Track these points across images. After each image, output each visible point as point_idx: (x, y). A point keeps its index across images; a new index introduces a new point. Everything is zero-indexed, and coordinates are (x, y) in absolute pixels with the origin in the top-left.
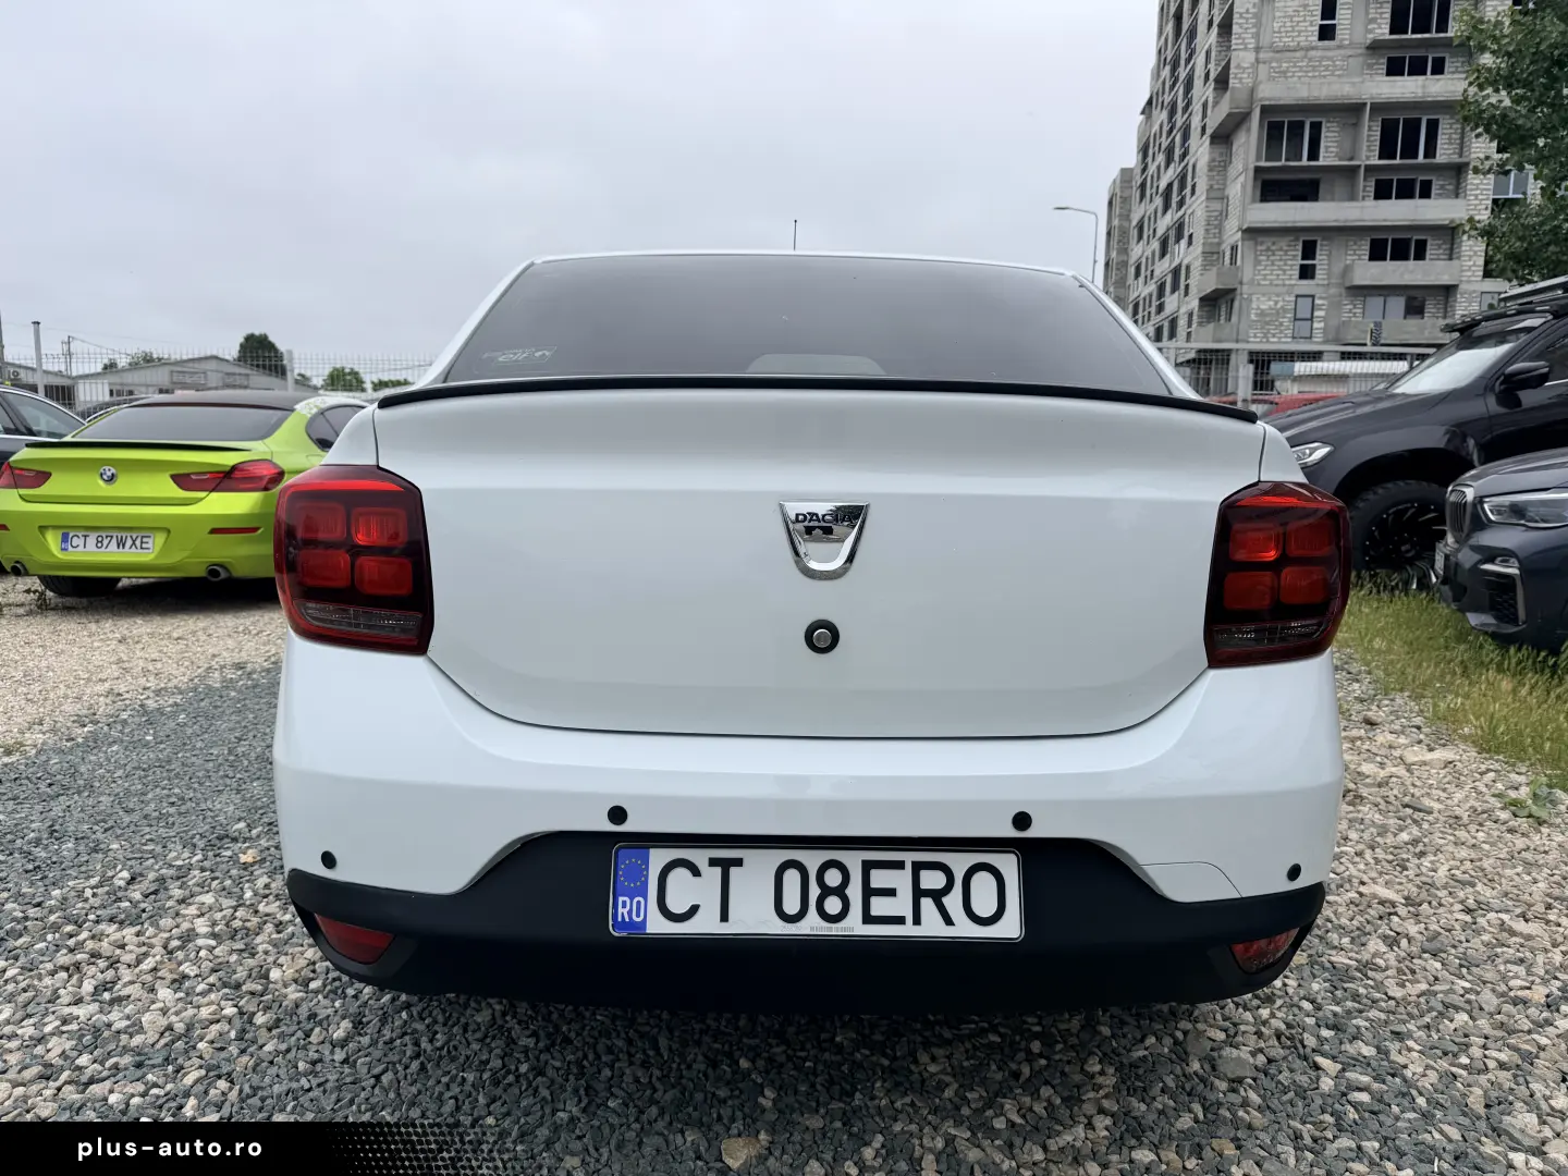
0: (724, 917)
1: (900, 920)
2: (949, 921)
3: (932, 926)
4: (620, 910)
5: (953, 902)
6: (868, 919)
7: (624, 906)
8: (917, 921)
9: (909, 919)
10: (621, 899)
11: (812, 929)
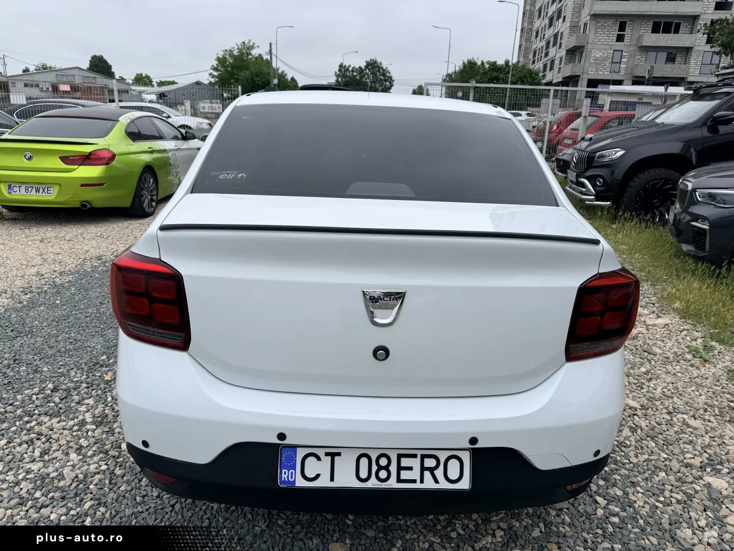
0: (332, 479)
1: (414, 481)
2: (436, 481)
3: (429, 483)
4: (283, 476)
5: (439, 473)
6: (399, 480)
7: (285, 474)
8: (422, 481)
9: (418, 481)
10: (284, 471)
11: (373, 485)
